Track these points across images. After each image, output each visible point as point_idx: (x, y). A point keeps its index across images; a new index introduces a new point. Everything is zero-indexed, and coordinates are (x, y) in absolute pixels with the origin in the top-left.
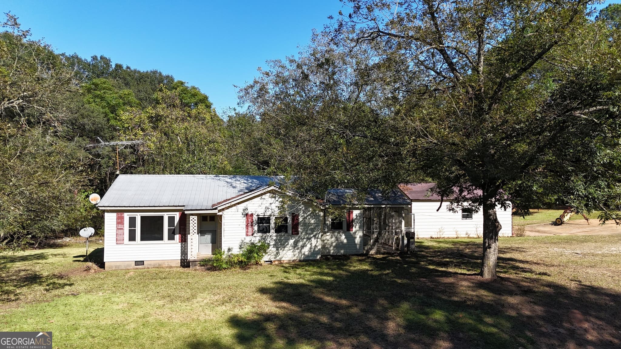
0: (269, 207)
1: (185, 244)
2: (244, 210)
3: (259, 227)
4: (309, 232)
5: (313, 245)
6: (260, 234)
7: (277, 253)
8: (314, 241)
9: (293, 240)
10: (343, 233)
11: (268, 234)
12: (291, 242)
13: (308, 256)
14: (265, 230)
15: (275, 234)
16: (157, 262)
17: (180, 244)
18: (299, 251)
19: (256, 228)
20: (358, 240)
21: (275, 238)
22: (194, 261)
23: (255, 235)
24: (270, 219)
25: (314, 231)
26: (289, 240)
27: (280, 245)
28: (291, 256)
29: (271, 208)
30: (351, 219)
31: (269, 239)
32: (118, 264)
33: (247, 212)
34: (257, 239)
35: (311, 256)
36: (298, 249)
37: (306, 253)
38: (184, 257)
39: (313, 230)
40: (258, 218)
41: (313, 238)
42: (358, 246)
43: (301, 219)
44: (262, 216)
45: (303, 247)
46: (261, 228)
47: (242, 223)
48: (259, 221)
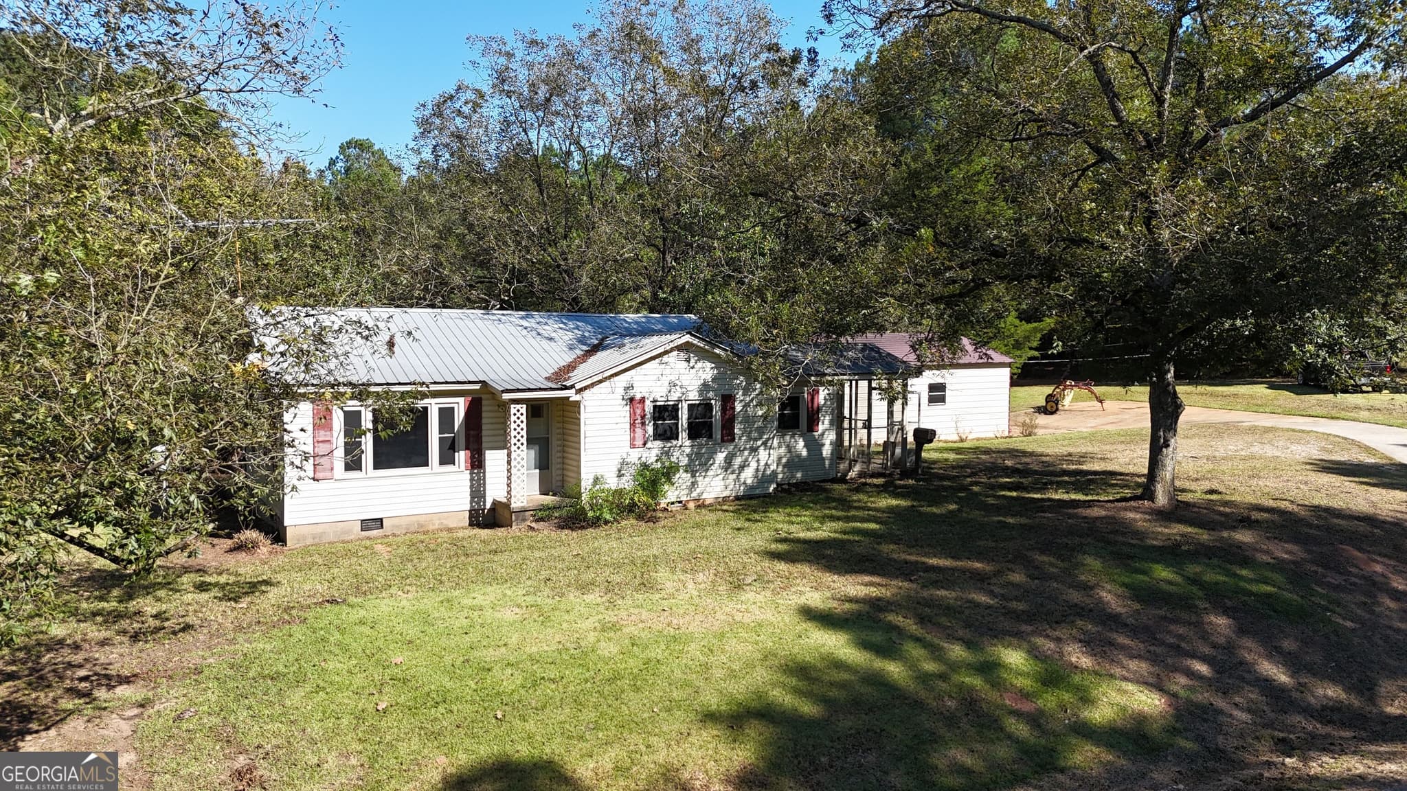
0: (677, 382)
1: (478, 473)
2: (627, 389)
3: (656, 427)
4: (755, 435)
5: (762, 463)
6: (658, 443)
7: (693, 484)
8: (763, 454)
9: (724, 455)
10: (801, 436)
11: (675, 442)
12: (720, 457)
13: (752, 487)
14: (669, 433)
15: (688, 443)
16: (413, 518)
17: (467, 475)
18: (734, 476)
19: (650, 429)
20: (827, 450)
21: (688, 450)
22: (524, 511)
23: (649, 445)
24: (678, 410)
25: (764, 433)
26: (716, 453)
27: (698, 465)
28: (719, 489)
29: (680, 384)
30: (815, 405)
31: (676, 454)
32: (320, 529)
33: (631, 393)
34: (652, 453)
35: (757, 487)
36: (733, 473)
37: (749, 481)
38: (478, 503)
39: (761, 432)
40: (655, 407)
41: (762, 448)
42: (827, 462)
43: (738, 408)
44: (662, 403)
45: (742, 467)
46: (660, 430)
47: (623, 420)
48: (657, 415)
